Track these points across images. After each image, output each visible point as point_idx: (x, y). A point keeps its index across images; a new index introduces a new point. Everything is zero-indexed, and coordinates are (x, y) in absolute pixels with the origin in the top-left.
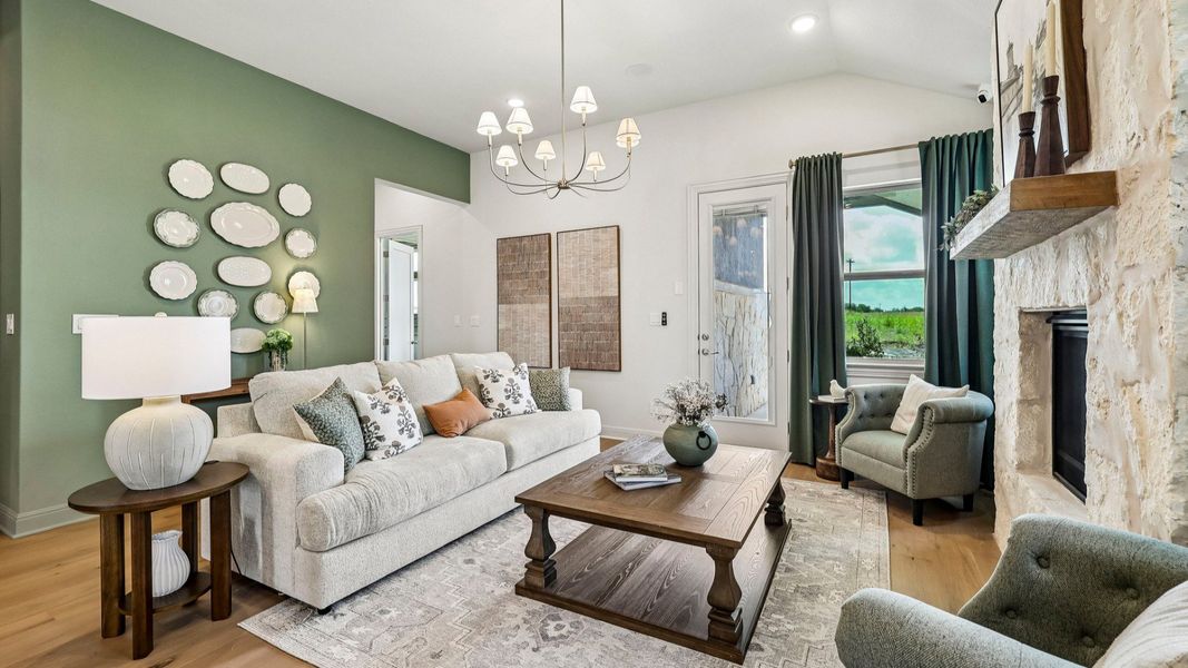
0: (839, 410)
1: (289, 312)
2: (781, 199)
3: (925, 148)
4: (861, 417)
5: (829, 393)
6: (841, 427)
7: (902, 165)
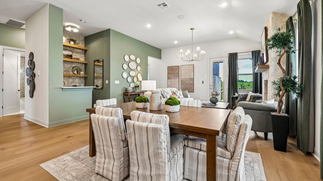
0: (237, 98)
1: (138, 80)
2: (226, 60)
3: (253, 52)
4: (241, 99)
5: (235, 95)
6: (237, 100)
7: (248, 55)
